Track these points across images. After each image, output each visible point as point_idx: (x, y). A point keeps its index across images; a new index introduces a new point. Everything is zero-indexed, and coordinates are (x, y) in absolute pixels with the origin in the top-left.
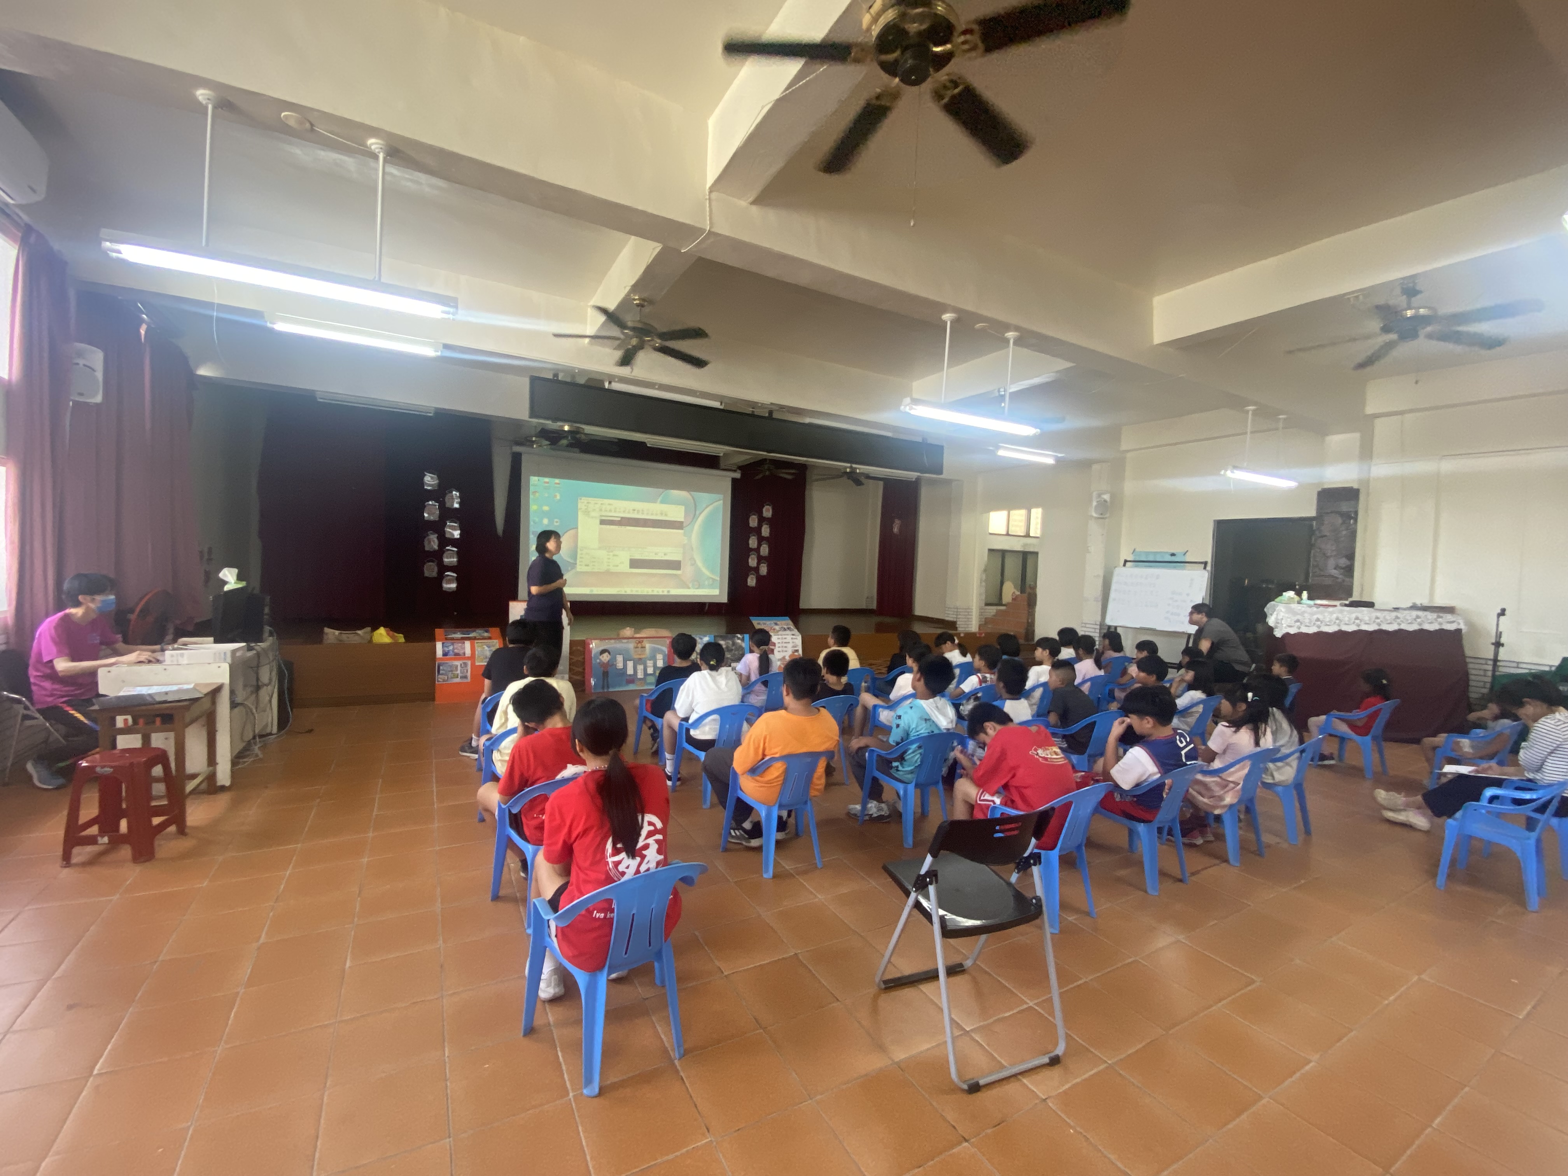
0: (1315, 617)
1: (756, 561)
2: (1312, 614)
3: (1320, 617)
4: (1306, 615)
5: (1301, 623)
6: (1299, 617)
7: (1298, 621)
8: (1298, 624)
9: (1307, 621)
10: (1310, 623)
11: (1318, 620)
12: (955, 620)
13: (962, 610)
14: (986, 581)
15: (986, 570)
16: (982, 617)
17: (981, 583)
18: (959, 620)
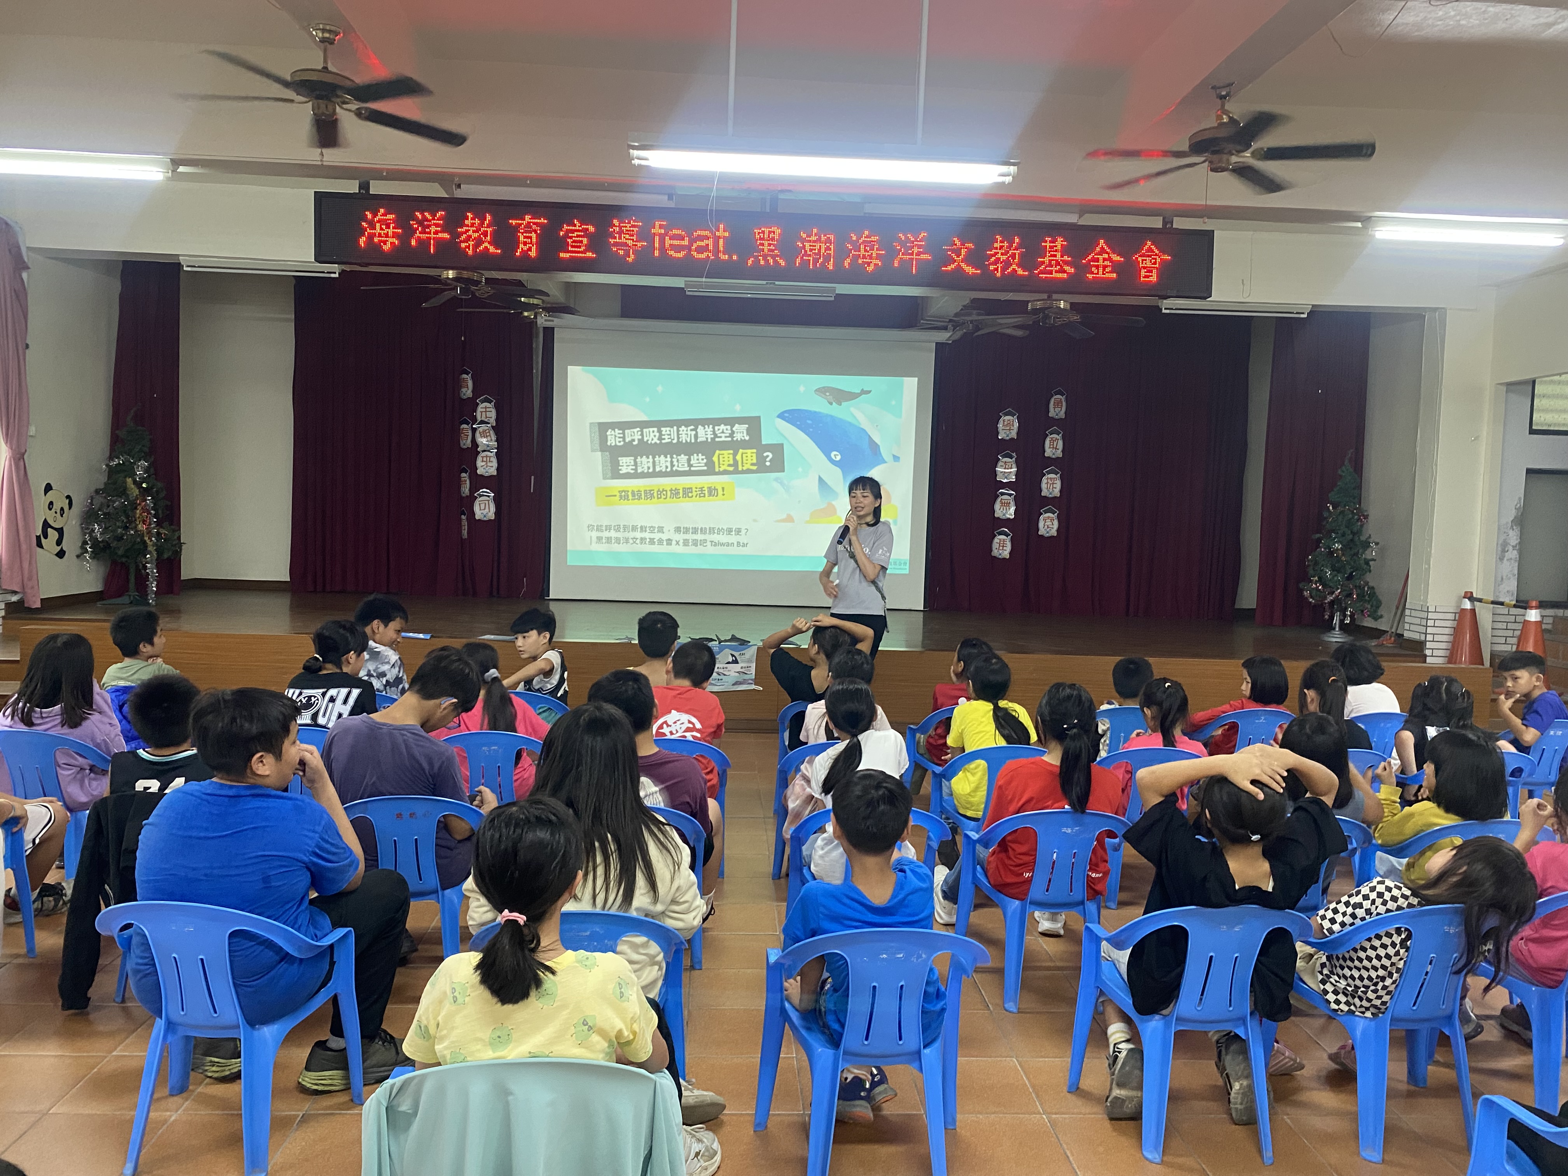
12: (1423, 638)
13: (1441, 616)
14: (1522, 548)
15: (1521, 521)
16: (1510, 633)
17: (1504, 551)
18: (1429, 637)
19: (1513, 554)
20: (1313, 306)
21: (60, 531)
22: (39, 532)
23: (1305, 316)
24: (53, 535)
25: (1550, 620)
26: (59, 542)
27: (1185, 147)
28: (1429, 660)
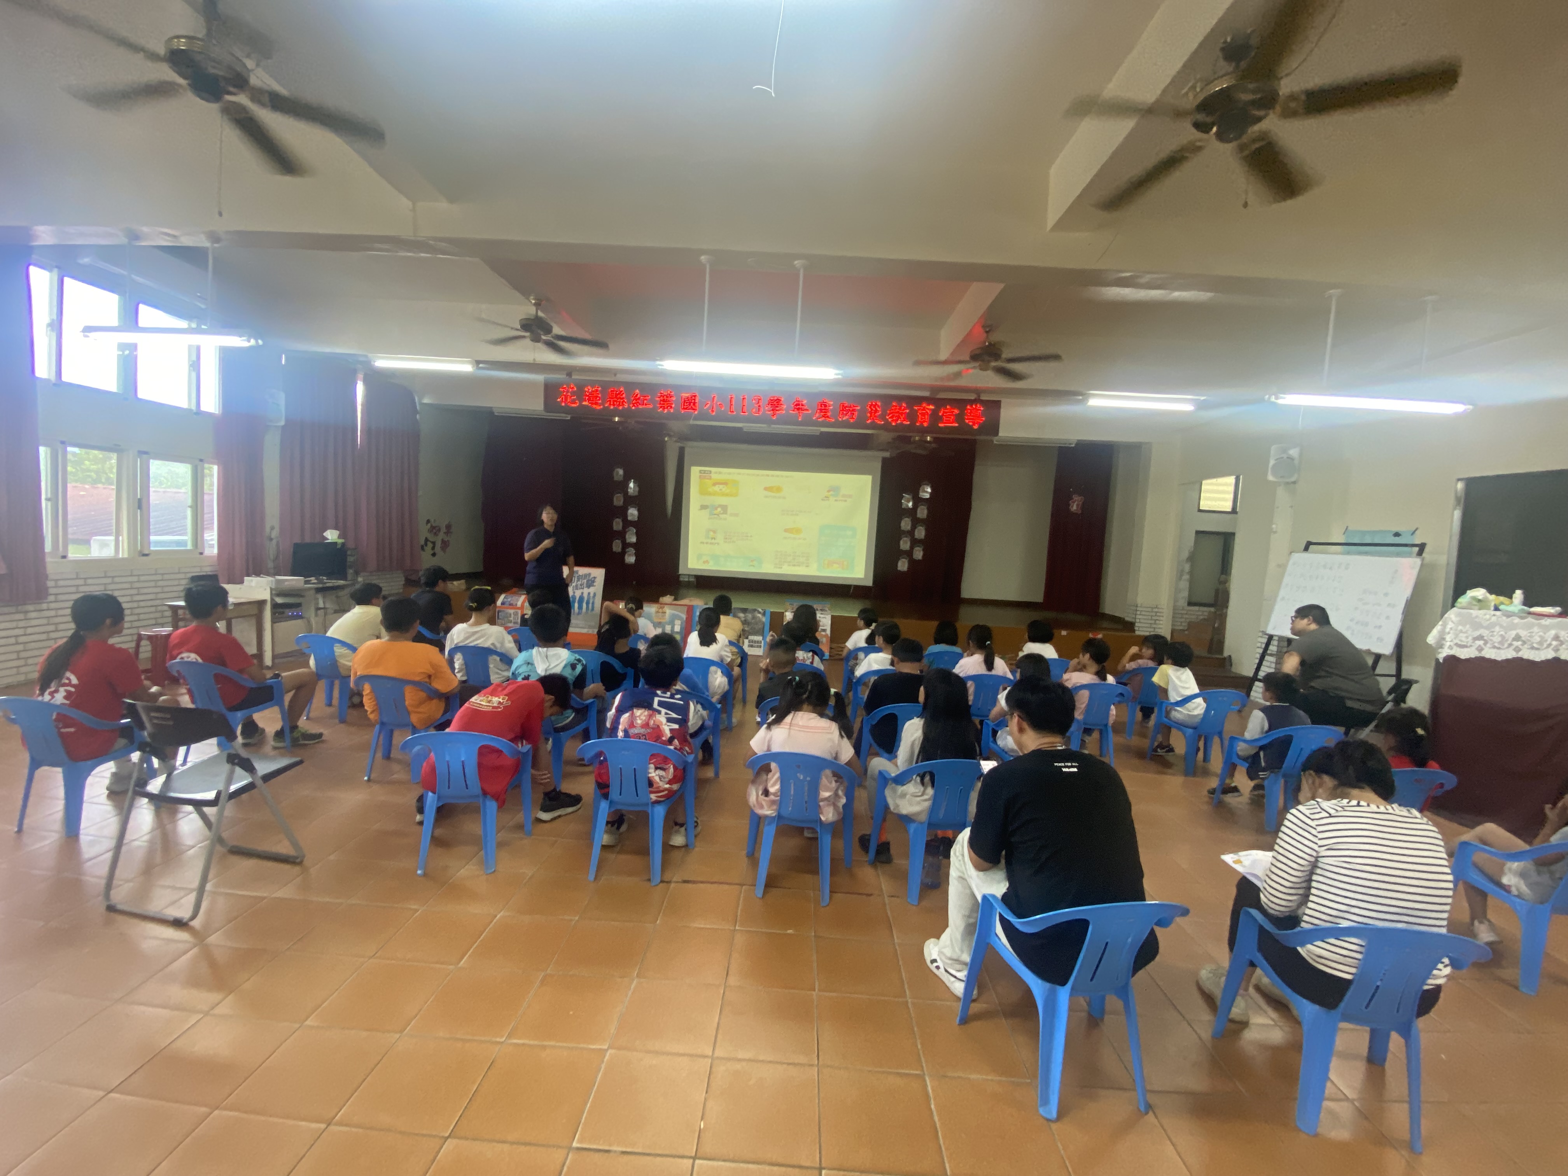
0: (1513, 633)
1: (909, 544)
2: (1513, 627)
3: (1523, 633)
4: (1497, 629)
5: (1486, 643)
6: (1483, 632)
7: (1480, 638)
8: (1481, 643)
9: (1497, 639)
10: (1501, 643)
11: (1517, 638)
12: (1134, 620)
13: (1144, 609)
14: (1191, 573)
15: (1192, 558)
16: (1183, 620)
17: (1181, 576)
18: (1138, 621)
19: (1186, 577)
20: (1078, 440)
21: (434, 543)
22: (422, 542)
23: (1073, 446)
24: (430, 545)
25: (1206, 614)
26: (433, 548)
27: (968, 358)
28: (1137, 633)
